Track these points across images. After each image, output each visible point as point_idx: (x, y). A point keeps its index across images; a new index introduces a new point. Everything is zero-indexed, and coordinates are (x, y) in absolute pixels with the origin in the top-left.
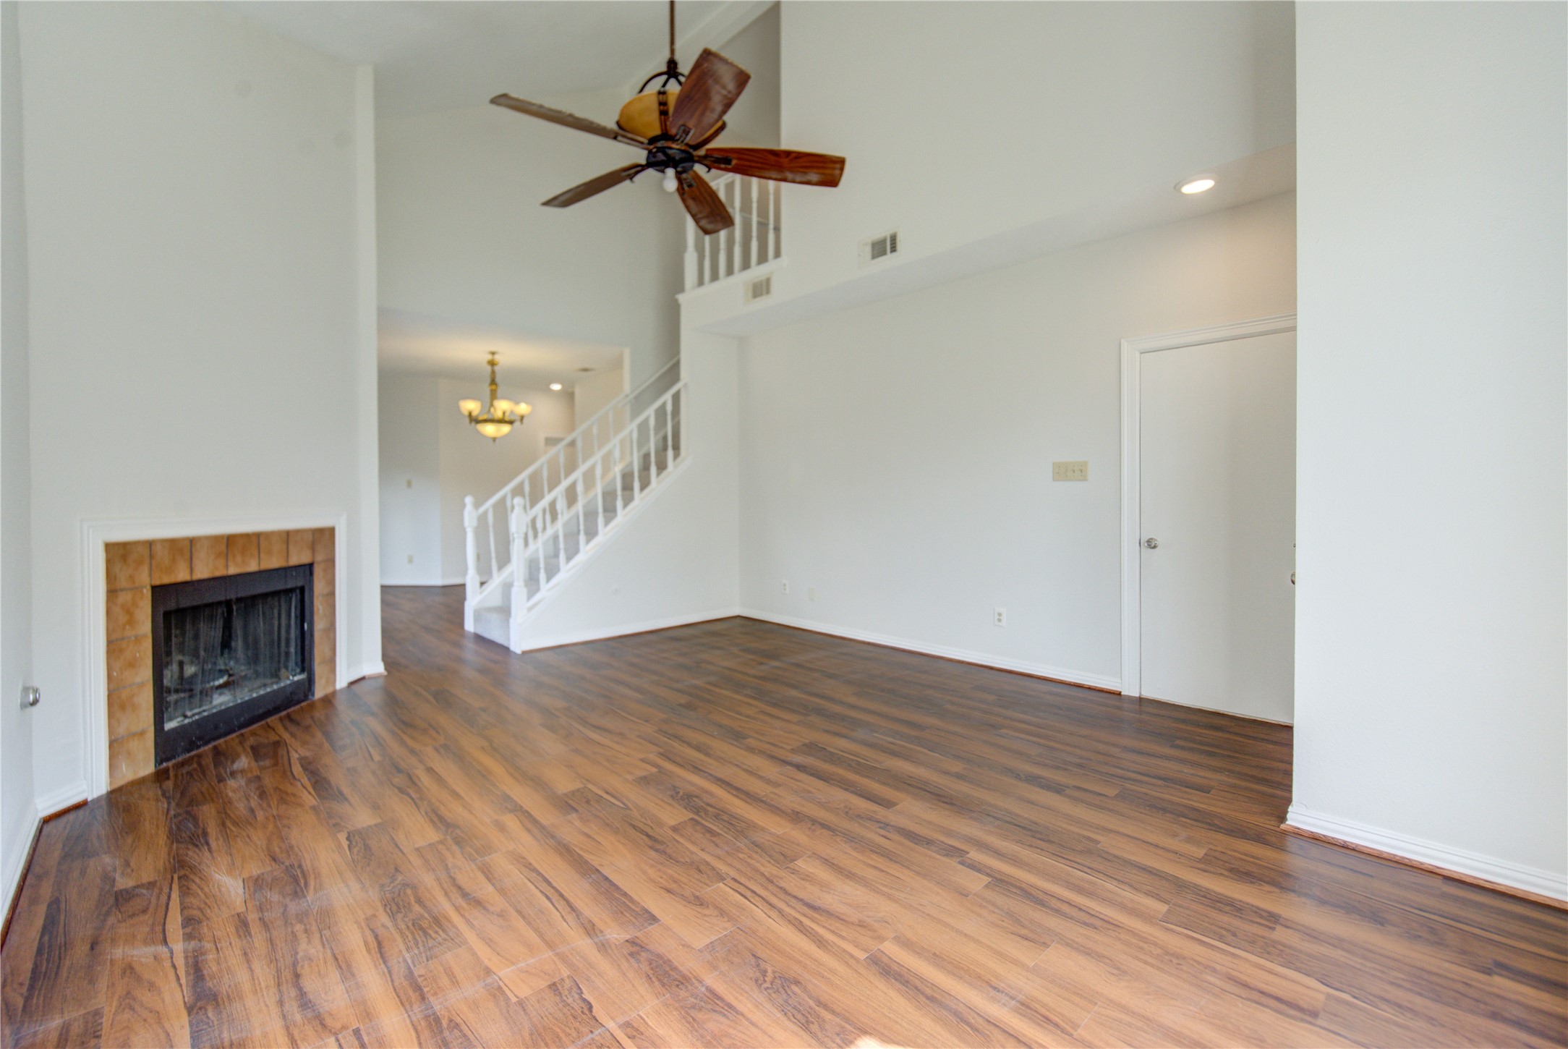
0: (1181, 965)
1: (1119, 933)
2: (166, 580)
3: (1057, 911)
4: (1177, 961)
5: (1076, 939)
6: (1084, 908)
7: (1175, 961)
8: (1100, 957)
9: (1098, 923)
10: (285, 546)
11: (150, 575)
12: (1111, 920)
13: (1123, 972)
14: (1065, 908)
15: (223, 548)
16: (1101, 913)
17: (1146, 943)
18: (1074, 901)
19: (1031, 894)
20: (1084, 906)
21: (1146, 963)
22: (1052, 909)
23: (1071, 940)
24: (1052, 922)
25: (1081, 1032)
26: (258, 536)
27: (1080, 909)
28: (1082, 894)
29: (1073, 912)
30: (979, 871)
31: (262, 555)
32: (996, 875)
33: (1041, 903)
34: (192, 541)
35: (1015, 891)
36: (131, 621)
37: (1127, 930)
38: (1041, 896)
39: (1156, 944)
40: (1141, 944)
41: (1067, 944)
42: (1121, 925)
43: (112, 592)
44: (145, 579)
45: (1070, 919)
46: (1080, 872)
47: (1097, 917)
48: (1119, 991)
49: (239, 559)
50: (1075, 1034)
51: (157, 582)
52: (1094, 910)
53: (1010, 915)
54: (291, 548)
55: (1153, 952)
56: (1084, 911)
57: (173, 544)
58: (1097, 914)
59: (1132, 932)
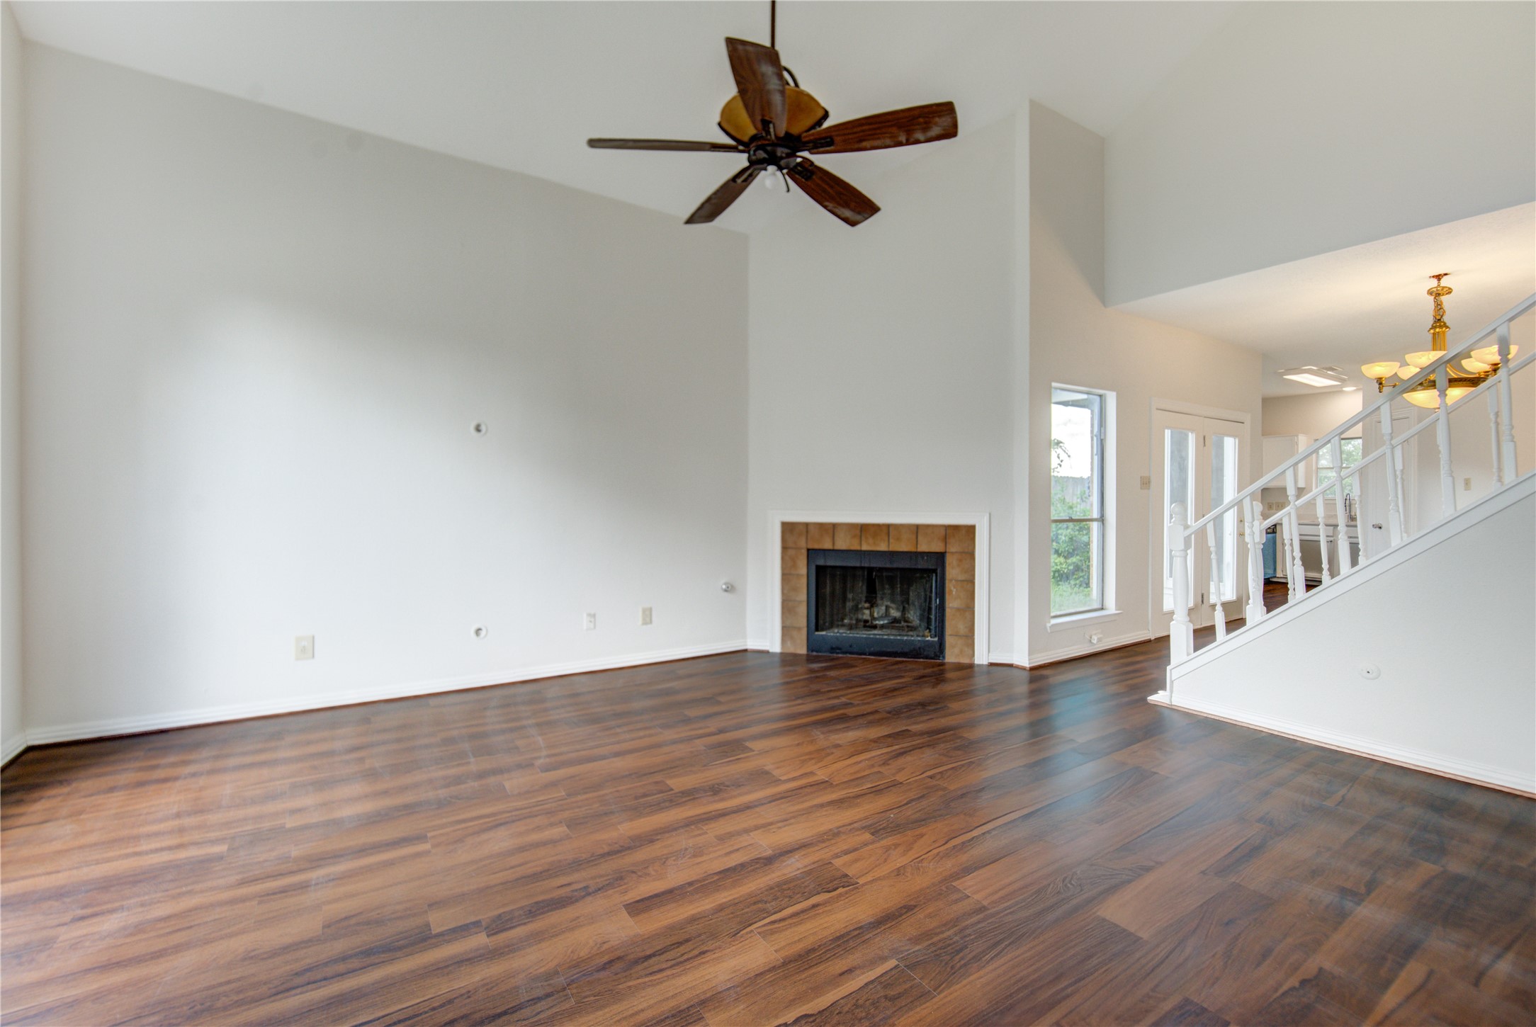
0: (190, 1009)
1: (269, 989)
2: (816, 546)
3: (344, 958)
4: (196, 1008)
5: (305, 951)
6: (323, 983)
7: (199, 1007)
8: (274, 954)
9: (299, 980)
10: (914, 537)
11: (807, 542)
12: (286, 994)
13: (246, 959)
14: (341, 967)
15: (858, 532)
16: (301, 993)
17: (237, 1001)
18: (338, 981)
19: (383, 952)
20: (324, 986)
21: (229, 982)
22: (351, 957)
23: (310, 946)
24: (340, 946)
25: (254, 903)
26: (888, 526)
27: (325, 979)
28: (338, 996)
29: (329, 971)
30: (454, 930)
31: (891, 540)
32: (434, 941)
33: (368, 952)
34: (834, 526)
35: (401, 942)
36: (794, 566)
37: (263, 999)
38: (373, 959)
39: (225, 1008)
40: (241, 996)
41: (310, 940)
42: (273, 998)
43: (785, 548)
44: (803, 543)
45: (327, 962)
46: (364, 1020)
47: (302, 986)
48: (240, 944)
49: (871, 541)
50: (259, 899)
51: (810, 546)
52: (312, 990)
53: (379, 922)
54: (920, 538)
55: (224, 998)
56: (321, 981)
57: (821, 526)
58: (305, 989)
59: (256, 1000)
